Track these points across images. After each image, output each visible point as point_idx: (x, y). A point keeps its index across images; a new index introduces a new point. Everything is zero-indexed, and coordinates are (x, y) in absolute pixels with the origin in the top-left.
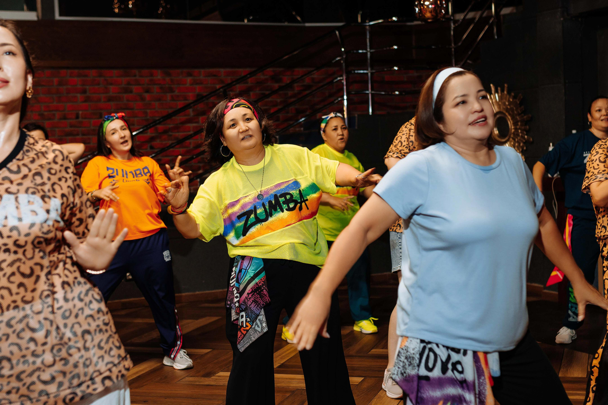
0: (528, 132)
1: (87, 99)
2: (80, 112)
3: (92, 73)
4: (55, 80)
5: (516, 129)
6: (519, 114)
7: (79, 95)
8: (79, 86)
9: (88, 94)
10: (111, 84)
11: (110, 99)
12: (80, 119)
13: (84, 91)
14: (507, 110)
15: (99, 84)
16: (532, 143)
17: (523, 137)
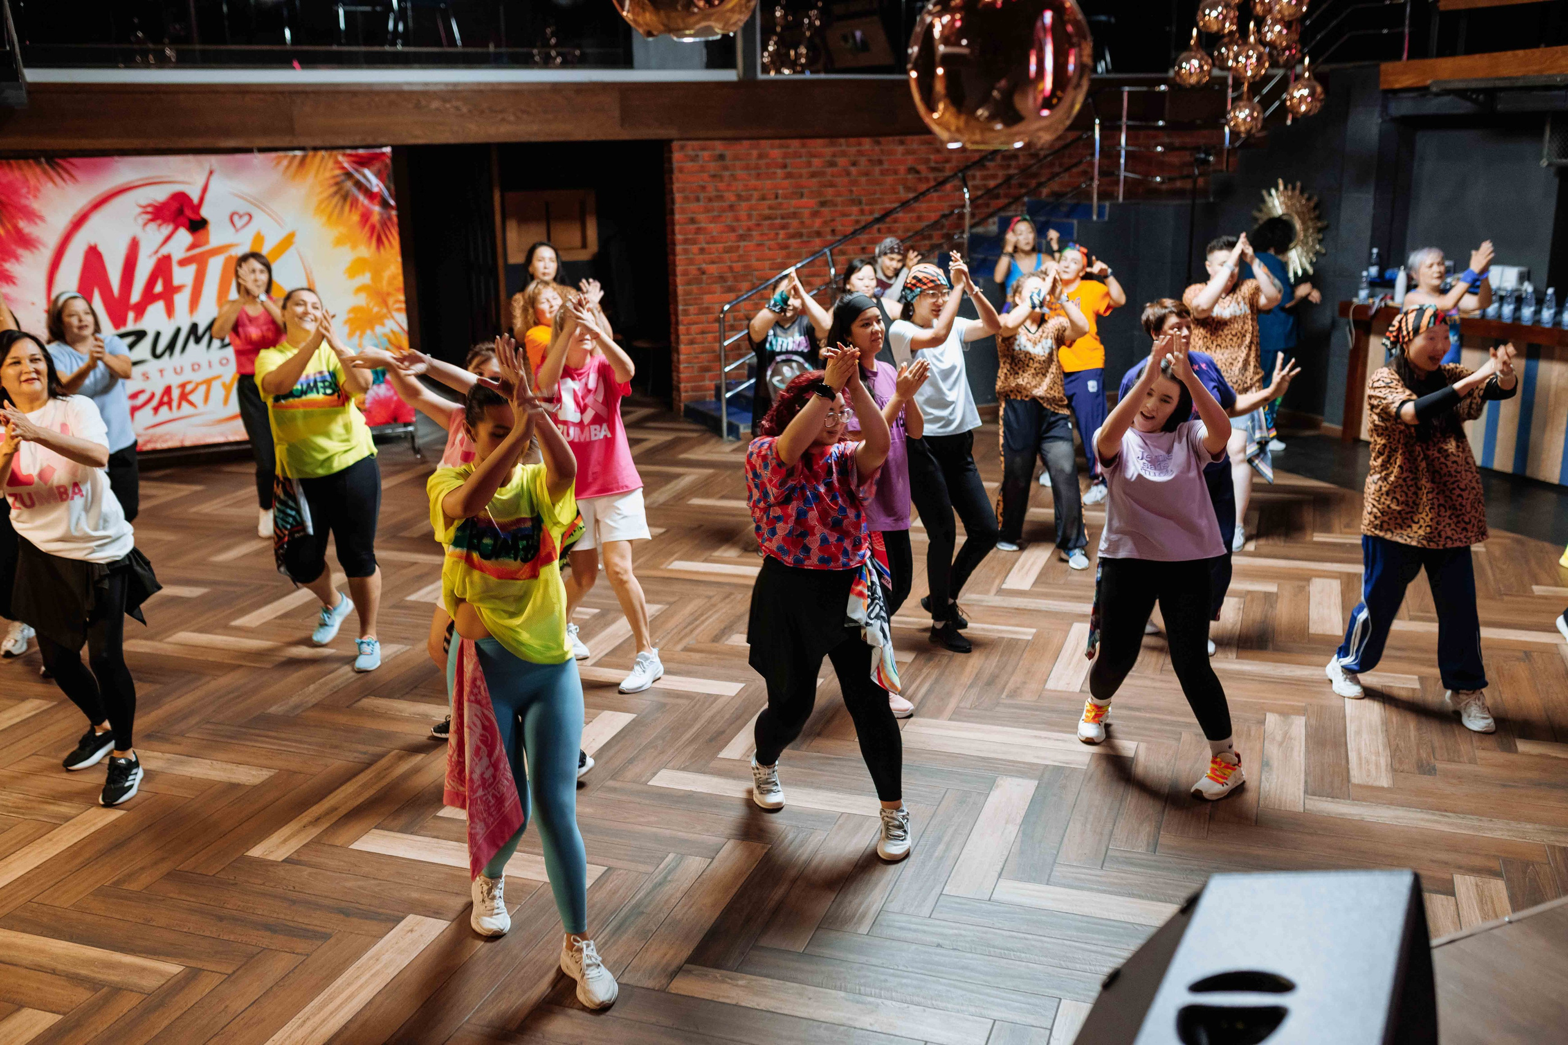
0: (1320, 242)
1: (789, 176)
2: (780, 192)
3: (795, 144)
4: (755, 153)
5: (1305, 236)
6: (1312, 219)
7: (779, 171)
8: (780, 160)
9: (789, 170)
10: (815, 156)
11: (813, 175)
12: (780, 200)
13: (785, 166)
14: (1298, 213)
15: (801, 156)
16: (1324, 255)
17: (1313, 246)
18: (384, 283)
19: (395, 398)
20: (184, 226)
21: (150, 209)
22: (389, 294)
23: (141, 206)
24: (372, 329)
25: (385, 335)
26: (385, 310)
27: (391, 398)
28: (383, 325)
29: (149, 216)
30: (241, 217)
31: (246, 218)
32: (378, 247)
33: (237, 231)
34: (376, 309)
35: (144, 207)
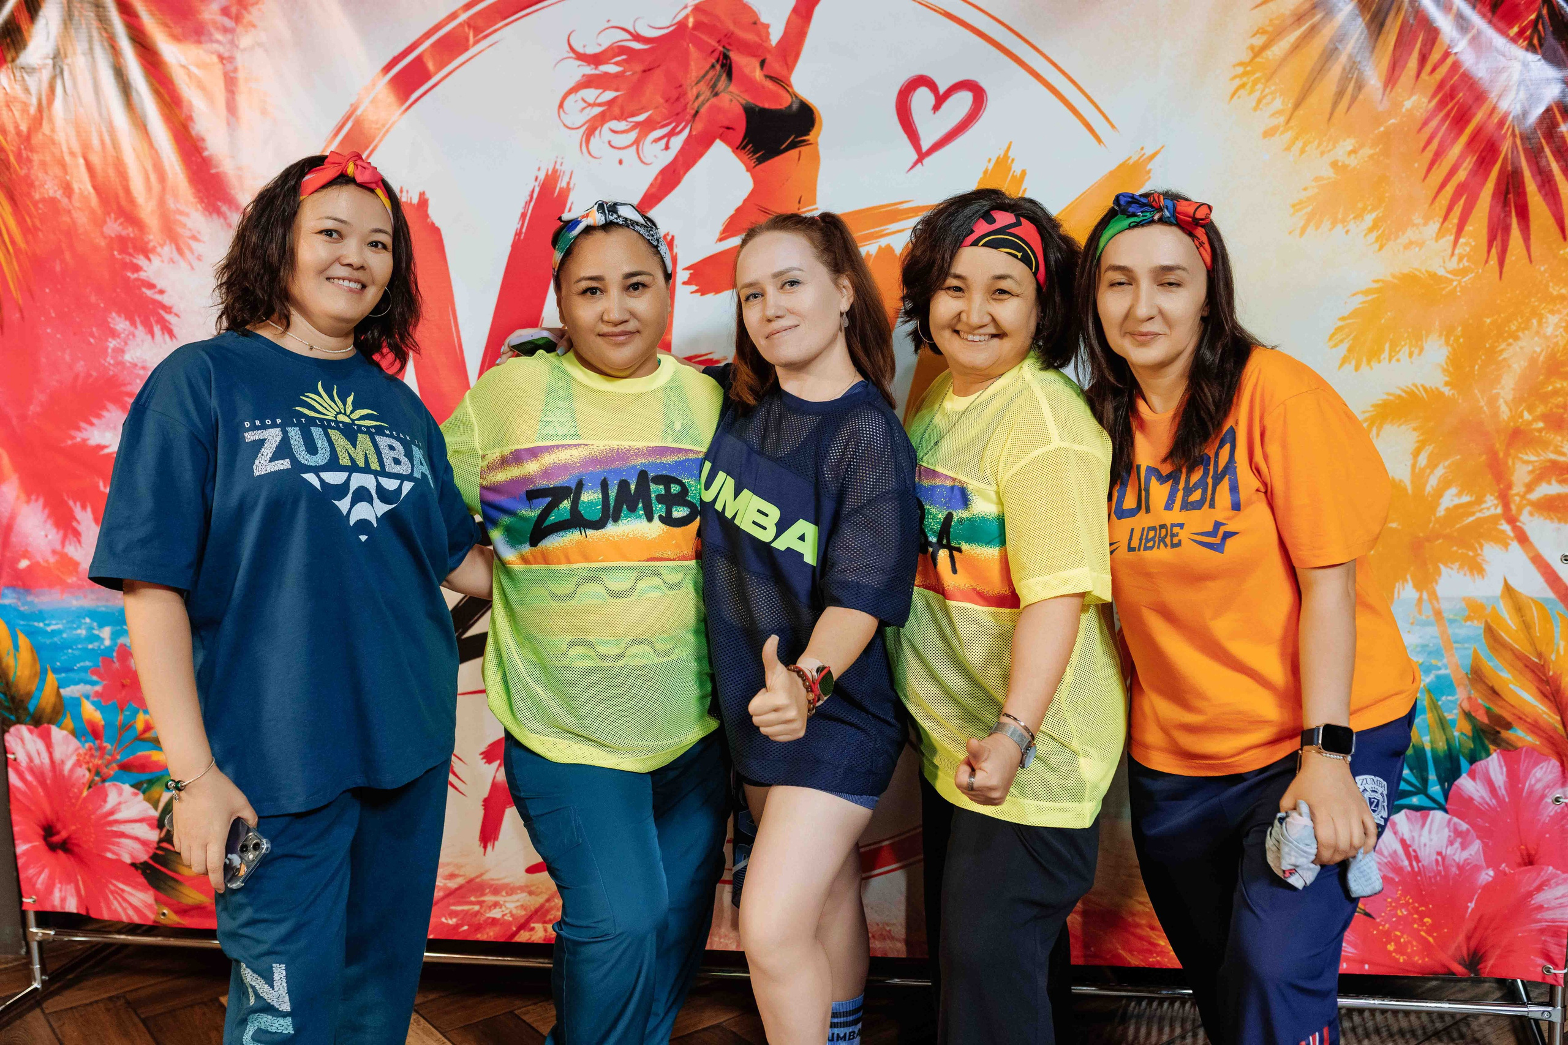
18: (1507, 388)
19: (1487, 875)
20: (725, 133)
21: (611, 68)
22: (1518, 436)
23: (581, 57)
24: (1426, 581)
25: (1474, 609)
26: (1491, 506)
27: (1466, 871)
28: (1476, 567)
29: (609, 95)
30: (940, 100)
31: (963, 101)
32: (1498, 233)
33: (922, 156)
34: (1450, 499)
35: (595, 60)
